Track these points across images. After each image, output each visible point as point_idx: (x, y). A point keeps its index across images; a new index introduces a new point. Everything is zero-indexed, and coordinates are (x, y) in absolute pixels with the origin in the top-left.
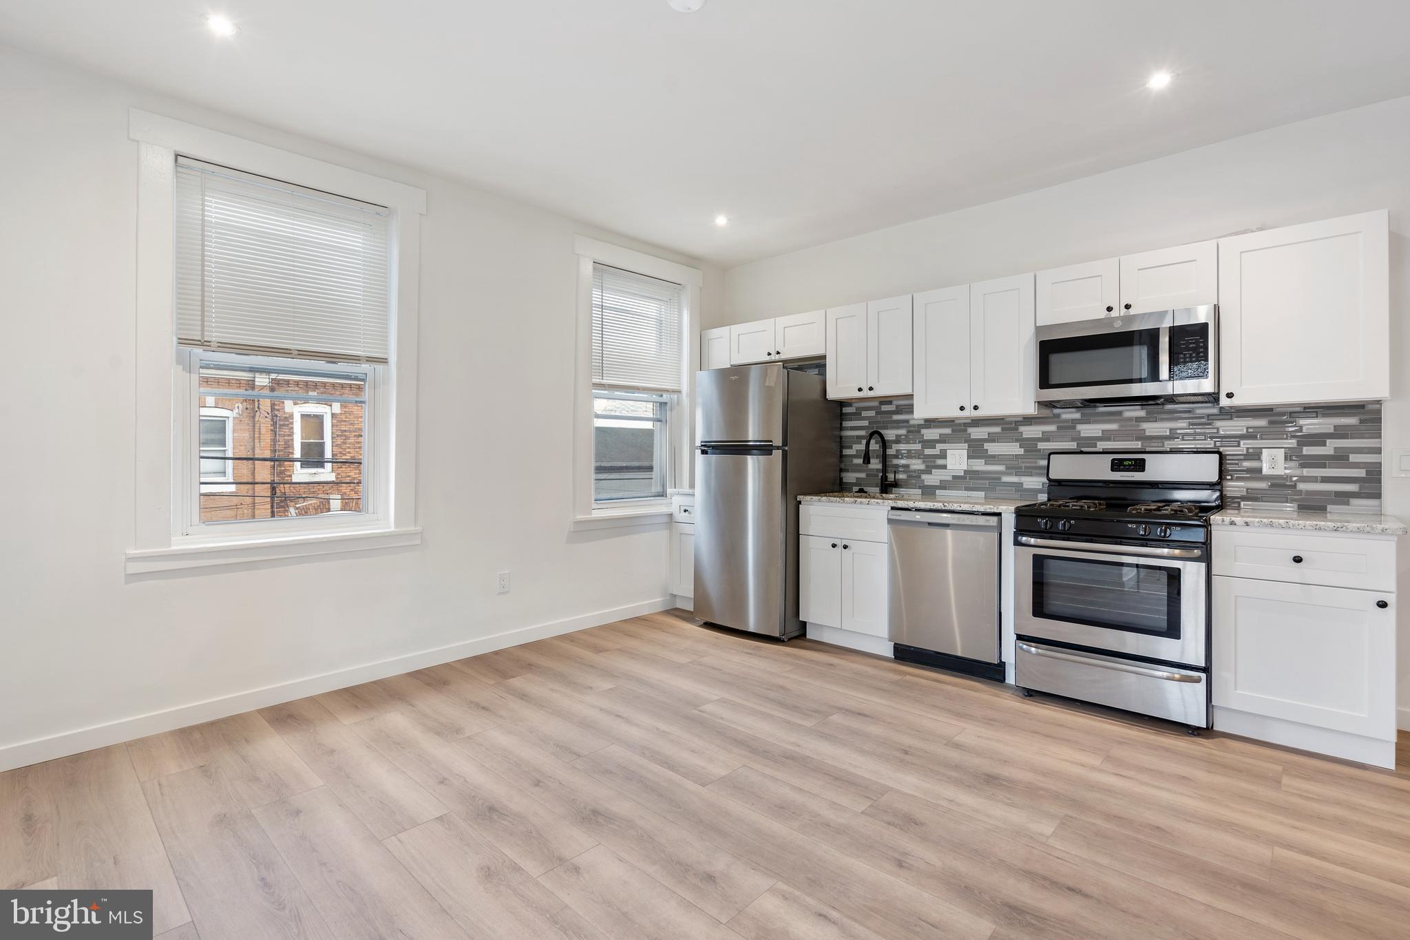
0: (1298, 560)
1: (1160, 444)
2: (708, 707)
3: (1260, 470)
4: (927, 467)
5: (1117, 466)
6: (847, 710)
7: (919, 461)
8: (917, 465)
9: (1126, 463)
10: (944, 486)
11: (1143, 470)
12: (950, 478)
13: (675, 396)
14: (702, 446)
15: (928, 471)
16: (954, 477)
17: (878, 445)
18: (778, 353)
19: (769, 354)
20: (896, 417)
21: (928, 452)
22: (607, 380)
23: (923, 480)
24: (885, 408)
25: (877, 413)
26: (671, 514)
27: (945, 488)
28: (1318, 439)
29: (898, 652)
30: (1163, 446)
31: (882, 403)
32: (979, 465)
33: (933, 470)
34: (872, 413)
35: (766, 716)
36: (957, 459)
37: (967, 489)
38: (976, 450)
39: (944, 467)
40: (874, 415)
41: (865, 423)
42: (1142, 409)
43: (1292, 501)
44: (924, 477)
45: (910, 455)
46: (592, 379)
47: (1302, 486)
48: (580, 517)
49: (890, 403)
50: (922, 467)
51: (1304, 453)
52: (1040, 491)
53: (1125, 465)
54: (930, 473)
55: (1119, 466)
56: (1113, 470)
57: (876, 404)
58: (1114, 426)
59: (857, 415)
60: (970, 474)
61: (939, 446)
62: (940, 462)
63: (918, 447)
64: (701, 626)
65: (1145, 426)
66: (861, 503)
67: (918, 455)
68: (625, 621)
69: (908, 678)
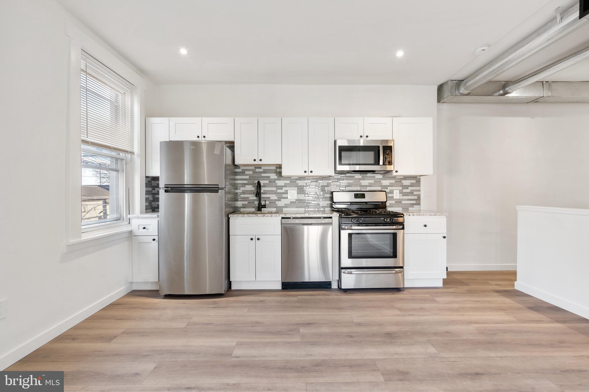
0: (425, 226)
1: (366, 188)
2: (237, 352)
3: (393, 197)
4: (278, 198)
5: (356, 196)
6: (301, 324)
7: (275, 195)
8: (273, 197)
9: (359, 195)
10: (286, 206)
11: (364, 198)
12: (289, 203)
13: (129, 156)
14: (165, 187)
15: (279, 200)
16: (291, 202)
17: (254, 188)
18: (204, 137)
19: (198, 137)
20: (263, 175)
21: (279, 191)
22: (89, 138)
23: (277, 204)
24: (257, 170)
25: (253, 173)
26: (132, 231)
27: (287, 207)
28: (407, 187)
29: (284, 286)
30: (367, 189)
31: (256, 168)
32: (302, 197)
33: (281, 199)
34: (251, 173)
35: (275, 344)
36: (292, 194)
37: (297, 207)
38: (301, 190)
39: (287, 198)
40: (252, 173)
41: (247, 177)
42: (360, 175)
43: (401, 207)
44: (277, 202)
45: (272, 192)
46: (81, 136)
47: (403, 202)
48: (72, 241)
49: (260, 168)
50: (276, 198)
51: (404, 191)
52: (326, 207)
53: (359, 196)
54: (280, 200)
55: (357, 196)
56: (355, 198)
57: (253, 168)
58: (351, 181)
59: (243, 173)
60: (299, 201)
61: (284, 189)
62: (284, 196)
63: (275, 189)
64: (164, 298)
65: (361, 181)
66: (267, 216)
67: (275, 193)
68: (104, 309)
69: (299, 297)
